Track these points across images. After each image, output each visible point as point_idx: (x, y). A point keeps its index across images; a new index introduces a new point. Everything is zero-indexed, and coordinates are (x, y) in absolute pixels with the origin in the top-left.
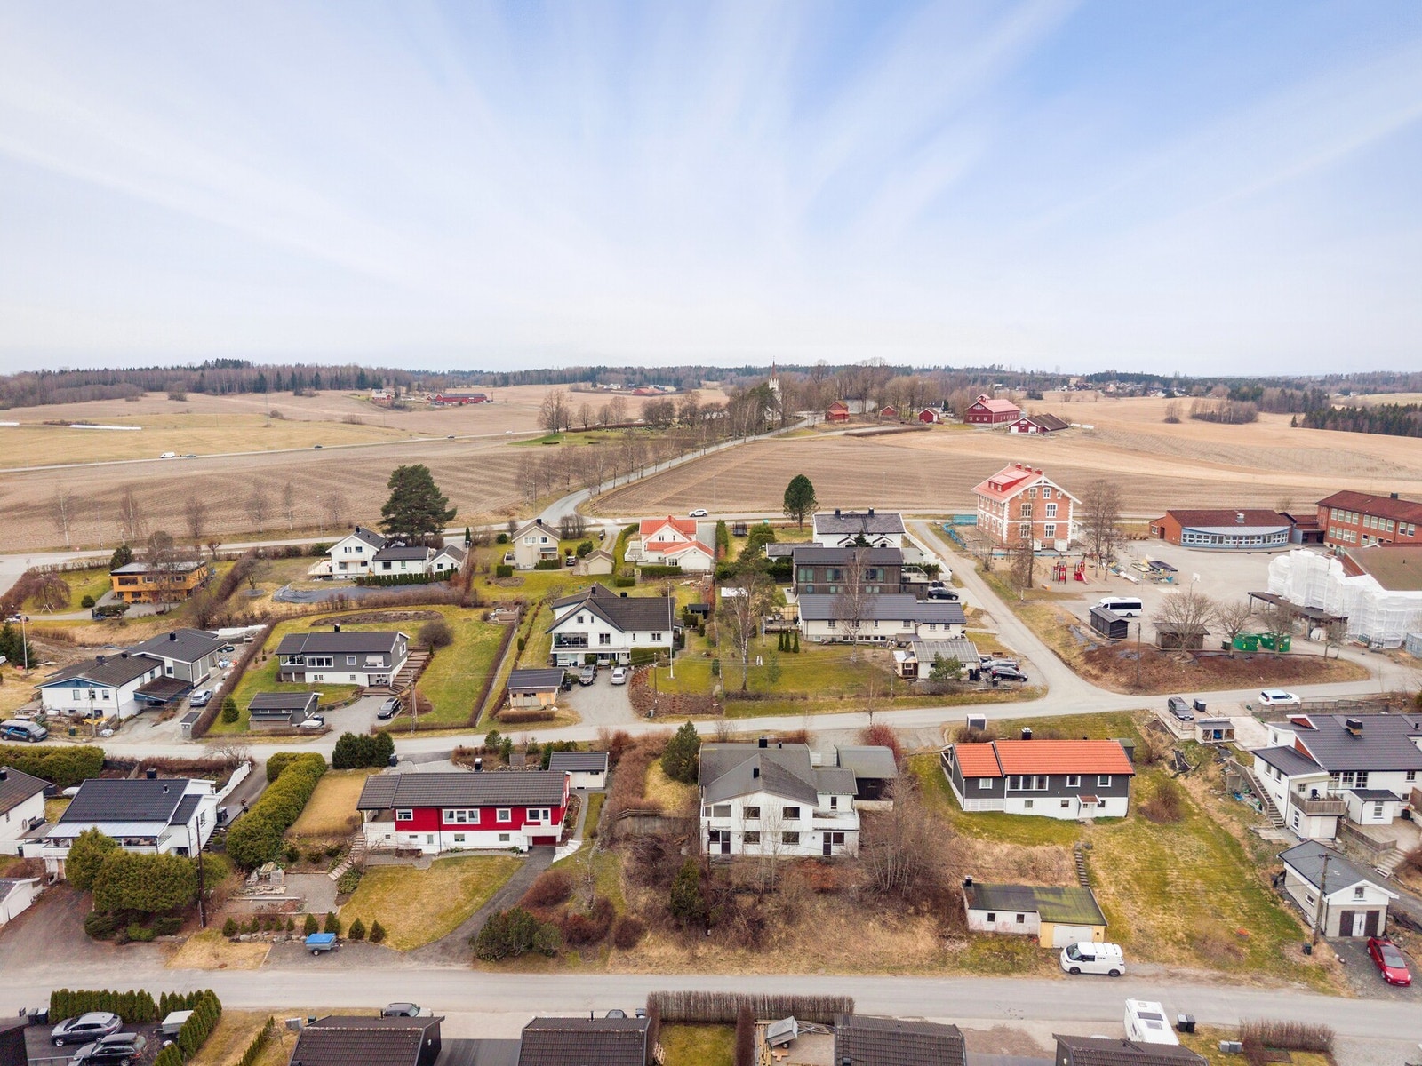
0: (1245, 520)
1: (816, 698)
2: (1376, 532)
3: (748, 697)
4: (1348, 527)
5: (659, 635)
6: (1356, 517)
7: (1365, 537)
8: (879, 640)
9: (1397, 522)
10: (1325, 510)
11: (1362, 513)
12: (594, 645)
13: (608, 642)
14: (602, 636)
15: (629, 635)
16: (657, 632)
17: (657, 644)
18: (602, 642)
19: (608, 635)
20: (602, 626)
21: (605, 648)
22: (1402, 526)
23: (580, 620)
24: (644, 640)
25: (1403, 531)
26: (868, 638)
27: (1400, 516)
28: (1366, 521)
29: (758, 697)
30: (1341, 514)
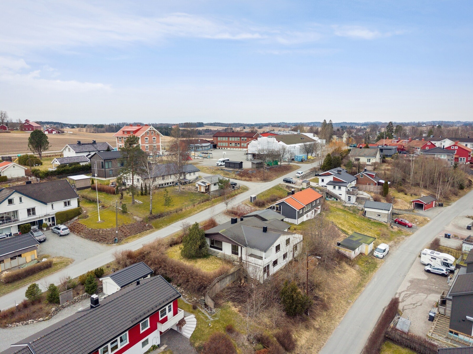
0: (200, 142)
1: (185, 209)
2: (234, 142)
3: (155, 217)
4: (225, 142)
5: (69, 202)
6: (227, 138)
7: (231, 144)
8: (172, 184)
9: (241, 137)
10: (215, 138)
11: (229, 137)
12: (23, 217)
13: (34, 214)
14: (29, 210)
15: (49, 205)
16: (67, 200)
17: (68, 208)
18: (29, 214)
19: (33, 209)
20: (29, 203)
21: (33, 218)
22: (242, 138)
23: (10, 202)
24: (59, 207)
25: (243, 140)
26: (168, 184)
27: (241, 136)
28: (230, 139)
29: (160, 216)
30: (222, 138)
